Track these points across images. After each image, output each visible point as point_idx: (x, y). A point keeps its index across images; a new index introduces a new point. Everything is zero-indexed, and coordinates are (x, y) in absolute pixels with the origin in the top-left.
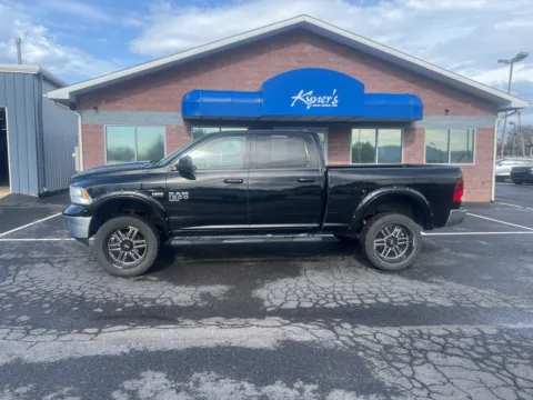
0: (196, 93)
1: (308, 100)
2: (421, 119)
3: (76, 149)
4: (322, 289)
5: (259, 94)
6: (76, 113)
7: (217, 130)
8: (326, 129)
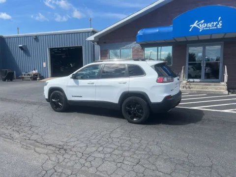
6: (98, 46)
7: (156, 48)
8: (223, 42)
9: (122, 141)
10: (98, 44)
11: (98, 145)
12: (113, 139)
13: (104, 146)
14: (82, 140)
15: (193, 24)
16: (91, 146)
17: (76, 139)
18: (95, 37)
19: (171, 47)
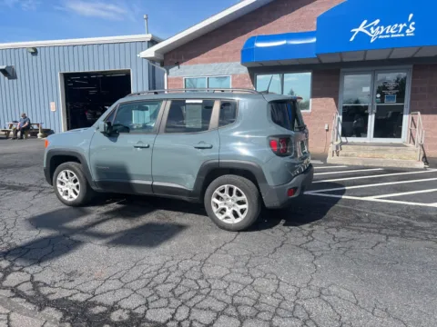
7: (280, 75)
8: (411, 66)
9: (234, 289)
10: (162, 65)
11: (174, 303)
12: (211, 282)
13: (191, 304)
14: (135, 285)
15: (358, 27)
16: (157, 304)
17: (118, 284)
18: (156, 52)
19: (309, 74)
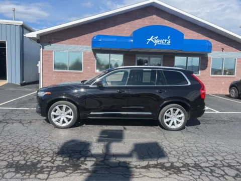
0: (99, 36)
1: (155, 41)
2: (211, 52)
3: (39, 62)
4: (179, 148)
5: (130, 38)
6: (39, 45)
7: (109, 55)
8: (162, 56)
10: (38, 42)
15: (150, 38)
18: (37, 35)
19: (122, 55)
